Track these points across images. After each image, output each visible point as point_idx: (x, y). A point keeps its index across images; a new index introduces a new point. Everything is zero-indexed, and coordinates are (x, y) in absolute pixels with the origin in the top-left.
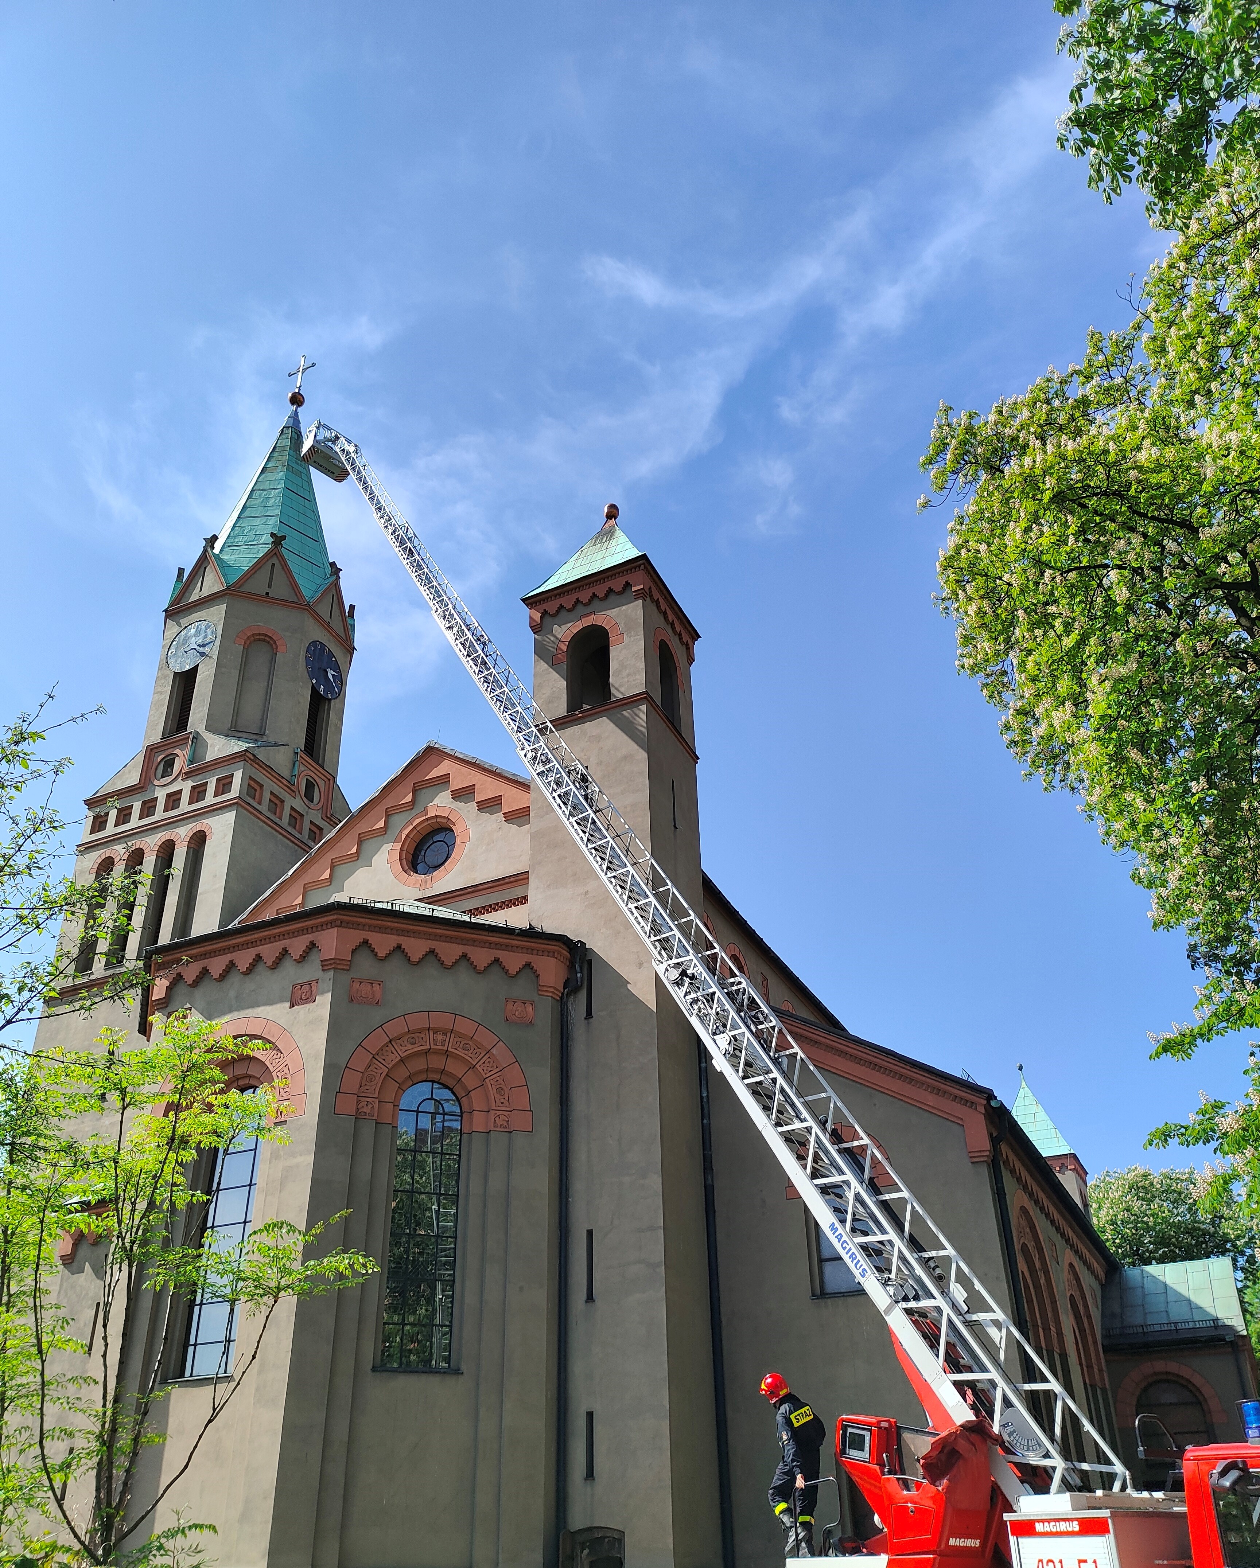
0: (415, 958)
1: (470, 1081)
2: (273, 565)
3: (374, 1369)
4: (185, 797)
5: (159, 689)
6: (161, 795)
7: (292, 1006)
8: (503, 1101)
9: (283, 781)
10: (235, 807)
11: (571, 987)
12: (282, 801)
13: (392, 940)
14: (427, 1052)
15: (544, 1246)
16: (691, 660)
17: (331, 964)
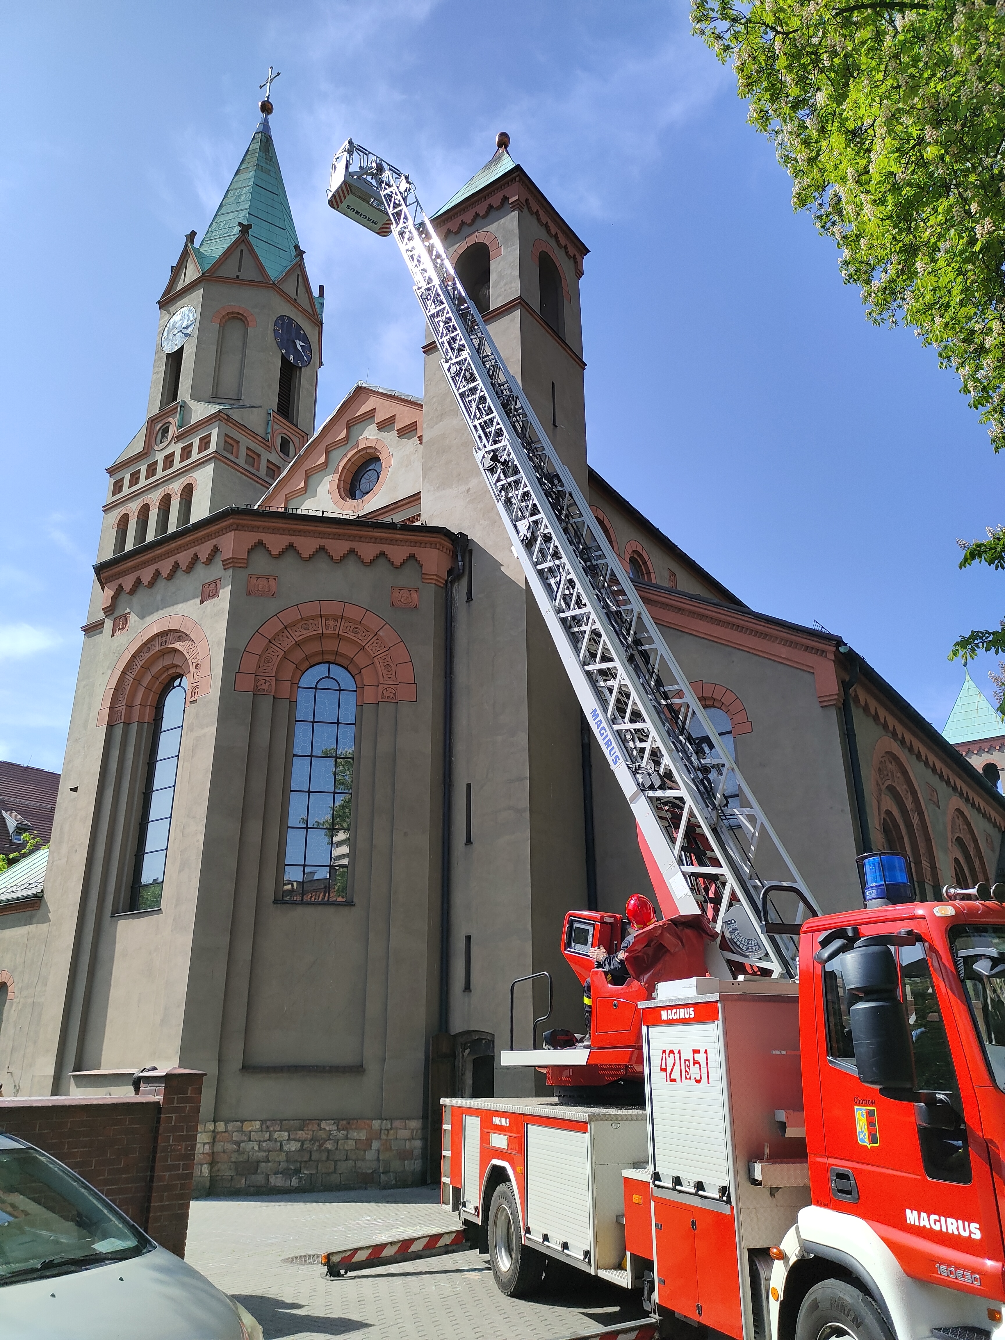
0: (306, 554)
1: (361, 660)
2: (242, 251)
3: (276, 902)
4: (177, 457)
5: (157, 370)
6: (160, 457)
7: (202, 602)
8: (390, 676)
9: (257, 437)
10: (213, 460)
11: (454, 575)
12: (259, 456)
13: (284, 540)
14: (321, 636)
15: (427, 798)
16: (579, 274)
17: (230, 563)
